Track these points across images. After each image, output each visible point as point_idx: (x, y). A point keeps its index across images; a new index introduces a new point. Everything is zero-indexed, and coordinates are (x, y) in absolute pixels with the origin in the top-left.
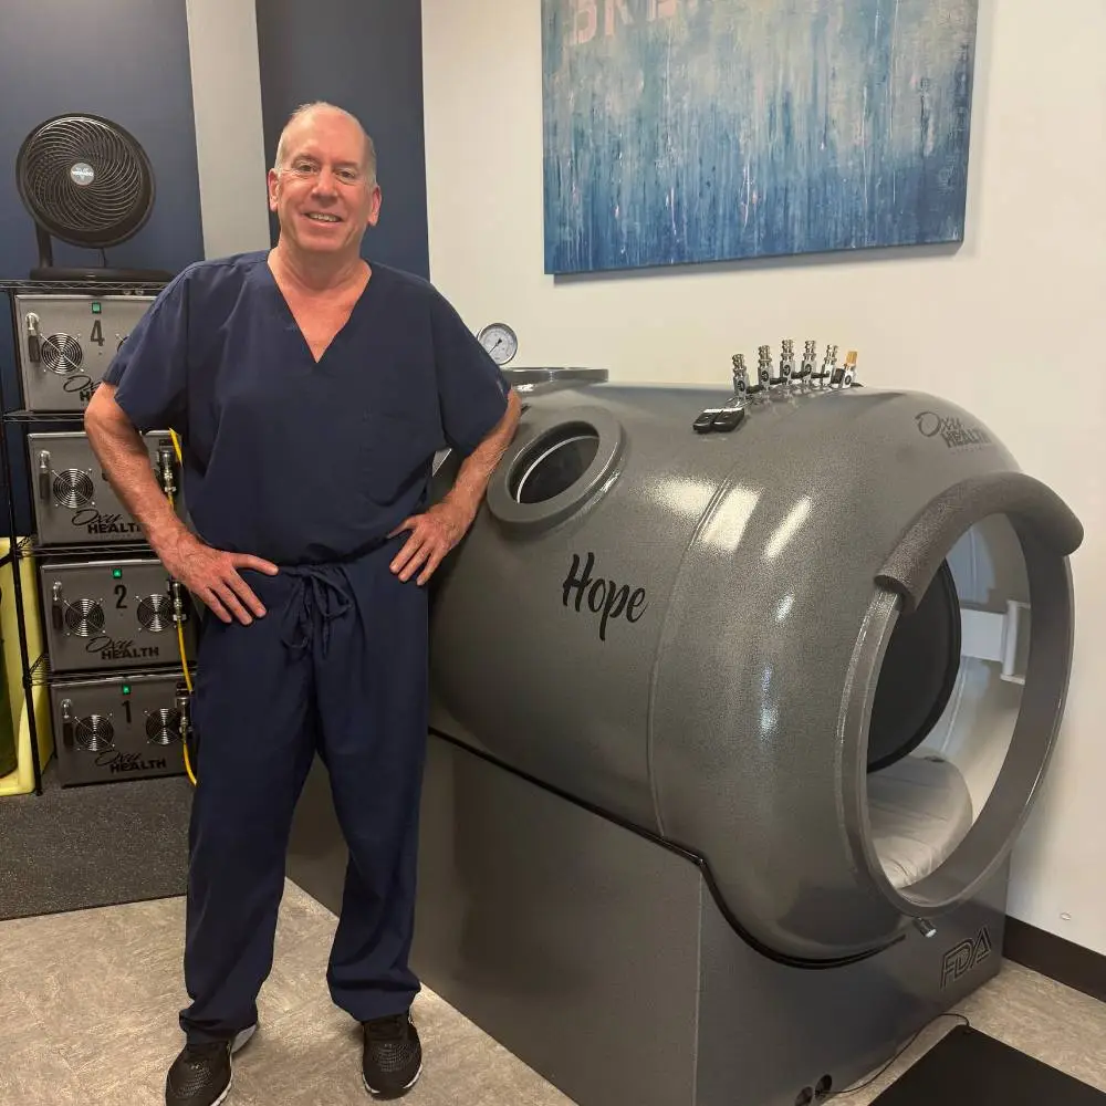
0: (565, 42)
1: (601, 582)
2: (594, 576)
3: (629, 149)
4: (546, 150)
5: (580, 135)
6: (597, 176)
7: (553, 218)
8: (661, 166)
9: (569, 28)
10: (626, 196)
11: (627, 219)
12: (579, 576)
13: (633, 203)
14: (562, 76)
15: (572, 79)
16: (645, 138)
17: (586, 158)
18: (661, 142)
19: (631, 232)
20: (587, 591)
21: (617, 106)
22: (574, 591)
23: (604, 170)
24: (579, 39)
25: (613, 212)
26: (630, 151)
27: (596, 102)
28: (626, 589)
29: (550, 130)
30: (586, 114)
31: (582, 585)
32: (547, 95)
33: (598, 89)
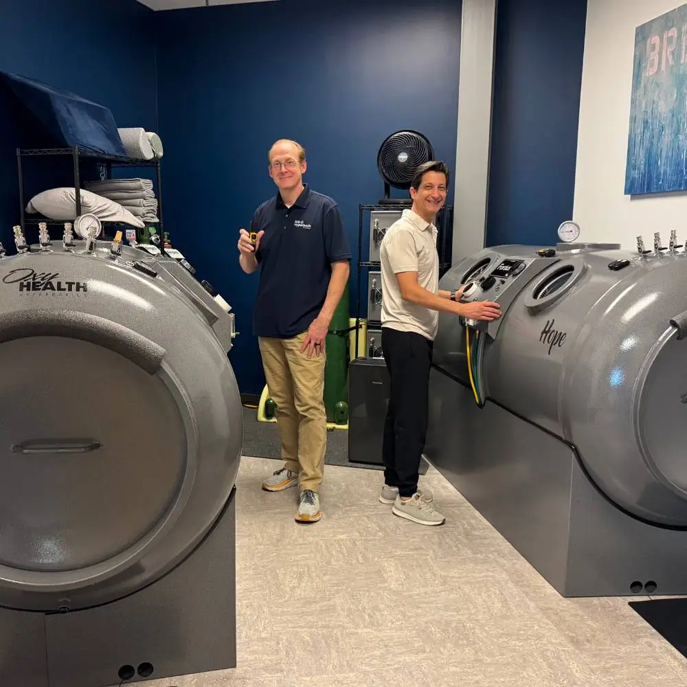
0: (643, 74)
1: (554, 331)
2: (552, 329)
3: (667, 130)
4: (630, 130)
5: (646, 122)
6: (652, 143)
7: (631, 166)
8: (681, 139)
9: (646, 67)
10: (664, 154)
11: (664, 167)
12: (547, 329)
13: (667, 158)
14: (641, 91)
15: (645, 94)
16: (675, 124)
17: (648, 134)
18: (681, 126)
19: (665, 173)
20: (549, 334)
21: (664, 108)
22: (544, 335)
23: (655, 141)
24: (649, 72)
25: (658, 163)
26: (667, 131)
27: (655, 106)
28: (561, 333)
29: (633, 120)
30: (650, 112)
31: (547, 333)
32: (633, 102)
33: (656, 98)
